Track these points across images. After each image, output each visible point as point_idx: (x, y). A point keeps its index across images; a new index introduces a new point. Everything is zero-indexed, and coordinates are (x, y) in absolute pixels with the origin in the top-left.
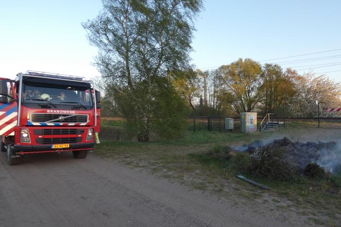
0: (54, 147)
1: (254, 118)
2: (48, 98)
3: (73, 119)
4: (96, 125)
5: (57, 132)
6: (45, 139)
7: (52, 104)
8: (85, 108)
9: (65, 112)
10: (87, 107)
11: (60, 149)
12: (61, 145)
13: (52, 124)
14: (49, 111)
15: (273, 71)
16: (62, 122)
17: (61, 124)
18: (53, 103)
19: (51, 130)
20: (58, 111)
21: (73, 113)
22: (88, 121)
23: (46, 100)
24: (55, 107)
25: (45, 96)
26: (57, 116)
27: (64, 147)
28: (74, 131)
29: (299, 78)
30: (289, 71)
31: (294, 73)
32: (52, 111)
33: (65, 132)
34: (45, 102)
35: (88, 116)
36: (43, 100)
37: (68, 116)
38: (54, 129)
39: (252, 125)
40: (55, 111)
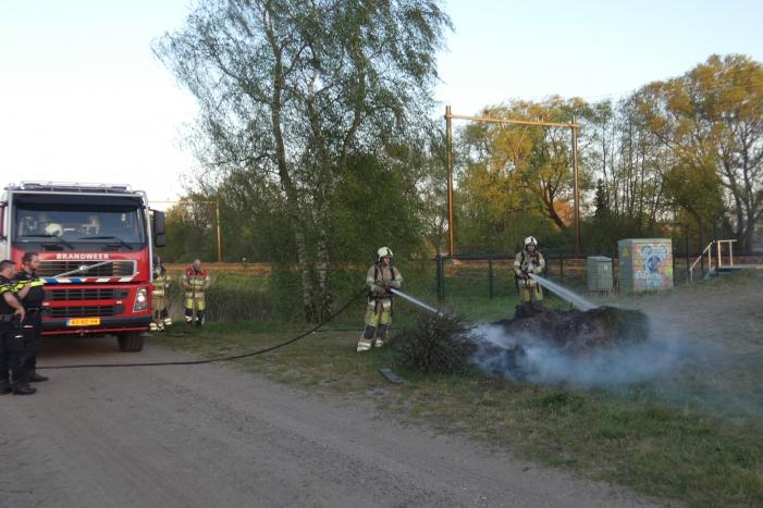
0: (72, 322)
1: (662, 256)
2: (58, 232)
3: (106, 270)
5: (75, 295)
6: (54, 308)
7: (64, 243)
8: (129, 247)
9: (89, 257)
10: (133, 246)
11: (84, 328)
12: (85, 319)
13: (67, 280)
14: (61, 257)
16: (86, 275)
17: (83, 280)
18: (67, 240)
19: (63, 291)
20: (76, 256)
21: (104, 257)
22: (136, 273)
23: (55, 235)
24: (71, 247)
25: (52, 228)
26: (75, 265)
27: (90, 323)
28: (107, 294)
32: (65, 256)
33: (91, 295)
34: (53, 240)
35: (135, 262)
36: (49, 236)
37: (96, 263)
38: (71, 291)
39: (657, 276)
40: (71, 256)
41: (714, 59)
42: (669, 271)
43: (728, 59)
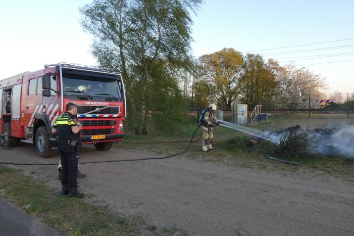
0: (92, 138)
1: (245, 110)
2: (84, 90)
3: (107, 111)
4: (126, 117)
5: (94, 123)
6: (84, 130)
7: (89, 96)
8: (116, 100)
9: (101, 104)
10: (118, 99)
11: (97, 140)
12: (99, 136)
13: (90, 116)
14: (88, 103)
15: (256, 61)
16: (99, 113)
17: (98, 115)
19: (89, 121)
20: (95, 103)
21: (106, 104)
22: (120, 113)
23: (83, 92)
24: (91, 98)
25: (81, 88)
26: (94, 108)
27: (101, 138)
28: (108, 123)
29: (281, 69)
30: (271, 61)
31: (276, 63)
32: (89, 103)
33: (101, 123)
35: (119, 107)
36: (79, 92)
37: (103, 107)
38: (92, 121)
39: (243, 117)
40: (92, 103)
41: (225, 49)
42: (246, 115)
43: (229, 49)
